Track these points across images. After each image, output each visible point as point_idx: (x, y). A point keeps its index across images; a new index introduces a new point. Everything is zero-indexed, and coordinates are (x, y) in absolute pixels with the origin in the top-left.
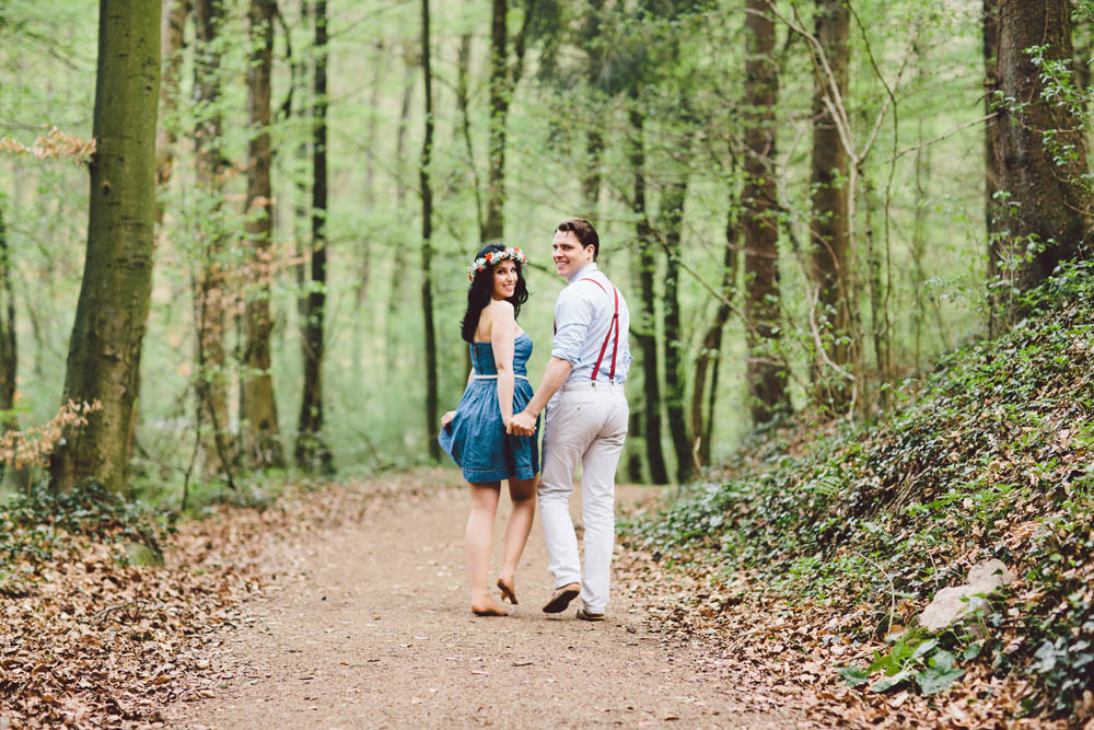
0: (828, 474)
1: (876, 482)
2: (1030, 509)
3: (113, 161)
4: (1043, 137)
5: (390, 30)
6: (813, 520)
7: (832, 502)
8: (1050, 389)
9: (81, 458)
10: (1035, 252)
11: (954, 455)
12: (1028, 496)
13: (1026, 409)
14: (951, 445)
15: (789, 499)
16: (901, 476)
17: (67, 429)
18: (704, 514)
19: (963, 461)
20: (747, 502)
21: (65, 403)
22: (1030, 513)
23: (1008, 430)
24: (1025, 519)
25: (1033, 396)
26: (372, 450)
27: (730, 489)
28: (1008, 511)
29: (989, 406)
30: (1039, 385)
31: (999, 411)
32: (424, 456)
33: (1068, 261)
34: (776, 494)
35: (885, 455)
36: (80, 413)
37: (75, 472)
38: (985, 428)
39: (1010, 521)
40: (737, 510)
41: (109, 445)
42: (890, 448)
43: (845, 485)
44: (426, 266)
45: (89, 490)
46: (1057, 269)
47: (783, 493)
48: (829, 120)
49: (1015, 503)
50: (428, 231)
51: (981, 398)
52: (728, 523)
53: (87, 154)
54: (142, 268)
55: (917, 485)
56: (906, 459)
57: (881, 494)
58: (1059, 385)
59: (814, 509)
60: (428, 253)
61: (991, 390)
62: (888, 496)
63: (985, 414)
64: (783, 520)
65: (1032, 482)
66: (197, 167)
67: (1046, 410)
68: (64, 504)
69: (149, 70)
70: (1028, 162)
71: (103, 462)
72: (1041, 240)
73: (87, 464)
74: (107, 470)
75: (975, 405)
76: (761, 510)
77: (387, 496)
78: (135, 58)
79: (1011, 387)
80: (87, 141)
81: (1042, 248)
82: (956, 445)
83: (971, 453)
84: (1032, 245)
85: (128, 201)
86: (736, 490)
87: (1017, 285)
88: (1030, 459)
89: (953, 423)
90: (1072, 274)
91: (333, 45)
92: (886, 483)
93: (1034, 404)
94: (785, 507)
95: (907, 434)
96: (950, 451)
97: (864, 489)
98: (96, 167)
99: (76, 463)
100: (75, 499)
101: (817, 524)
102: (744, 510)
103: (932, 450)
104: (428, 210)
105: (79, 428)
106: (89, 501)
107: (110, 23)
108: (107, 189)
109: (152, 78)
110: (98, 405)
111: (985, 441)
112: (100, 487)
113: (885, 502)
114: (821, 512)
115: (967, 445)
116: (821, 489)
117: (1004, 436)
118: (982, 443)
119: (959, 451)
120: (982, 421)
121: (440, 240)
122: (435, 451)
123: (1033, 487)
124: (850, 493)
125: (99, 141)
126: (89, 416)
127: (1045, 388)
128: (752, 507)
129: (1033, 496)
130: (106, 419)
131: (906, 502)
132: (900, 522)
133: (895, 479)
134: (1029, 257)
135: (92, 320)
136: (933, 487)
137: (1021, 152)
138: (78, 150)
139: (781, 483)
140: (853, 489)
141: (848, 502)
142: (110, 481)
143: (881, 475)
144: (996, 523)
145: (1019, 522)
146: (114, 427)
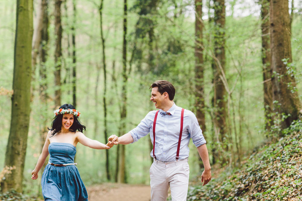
0: (228, 184)
1: (243, 186)
2: (293, 194)
3: (18, 97)
4: (288, 85)
5: (93, 60)
6: (224, 197)
7: (229, 192)
8: (294, 158)
9: (10, 183)
10: (284, 118)
11: (267, 178)
12: (292, 190)
13: (288, 164)
14: (266, 175)
15: (216, 191)
16: (250, 184)
17: (5, 175)
18: (190, 196)
19: (269, 179)
20: (203, 192)
21: (5, 167)
22: (293, 195)
23: (282, 170)
24: (292, 197)
25: (290, 160)
26: (91, 178)
27: (197, 188)
28: (287, 195)
29: (276, 163)
30: (291, 157)
31: (279, 165)
32: (105, 179)
33: (296, 120)
34: (212, 190)
35: (245, 178)
36: (9, 170)
37: (8, 187)
38: (275, 170)
39: (288, 198)
40: (200, 195)
41: (17, 179)
42: (246, 176)
43: (233, 187)
44: (105, 125)
45: (12, 193)
46: (293, 123)
47: (214, 189)
48: (221, 82)
49: (288, 192)
50: (105, 115)
51: (273, 161)
52: (198, 198)
53: (10, 95)
54: (26, 127)
55: (256, 187)
56: (251, 179)
57: (244, 189)
58: (297, 157)
59: (224, 194)
60: (105, 122)
61: (276, 159)
62: (247, 190)
63: (275, 165)
64: (215, 198)
65: (293, 186)
66: (41, 98)
67: (294, 164)
68: (5, 197)
69: (29, 70)
70: (281, 93)
71: (16, 184)
72: (286, 114)
73: (11, 185)
74: (17, 186)
75: (271, 163)
76: (208, 195)
77: (96, 191)
78: (24, 67)
79: (282, 158)
80: (11, 91)
81: (286, 117)
82: (267, 175)
83: (272, 177)
84: (284, 116)
85: (22, 108)
86: (199, 188)
87: (280, 128)
88: (292, 179)
89: (265, 168)
90: (297, 124)
91: (78, 64)
92: (246, 186)
93: (290, 162)
94: (215, 194)
95: (251, 172)
96: (265, 176)
97: (239, 188)
98: (13, 99)
99: (8, 184)
100: (8, 195)
101: (225, 198)
102: (202, 194)
103: (260, 177)
104: (105, 110)
105: (9, 174)
106: (12, 196)
107: (17, 57)
108: (16, 105)
109: (29, 72)
110: (15, 167)
111: (276, 174)
112: (15, 191)
113: (246, 192)
114: (226, 195)
115: (270, 174)
116: (226, 188)
117: (282, 172)
118: (275, 174)
119: (268, 176)
120: (275, 167)
121: (109, 117)
122: (109, 177)
123: (294, 188)
124: (235, 190)
125: (14, 91)
126: (12, 171)
127: (293, 158)
128: (204, 193)
129: (294, 190)
130: (16, 172)
131: (253, 192)
132: (251, 198)
133: (249, 185)
134: (283, 120)
135: (12, 143)
136: (261, 187)
137: (278, 90)
138: (8, 93)
139: (213, 187)
140: (236, 188)
141: (234, 192)
142: (18, 190)
143: (244, 184)
144: (284, 198)
145: (290, 198)
146: (19, 174)
